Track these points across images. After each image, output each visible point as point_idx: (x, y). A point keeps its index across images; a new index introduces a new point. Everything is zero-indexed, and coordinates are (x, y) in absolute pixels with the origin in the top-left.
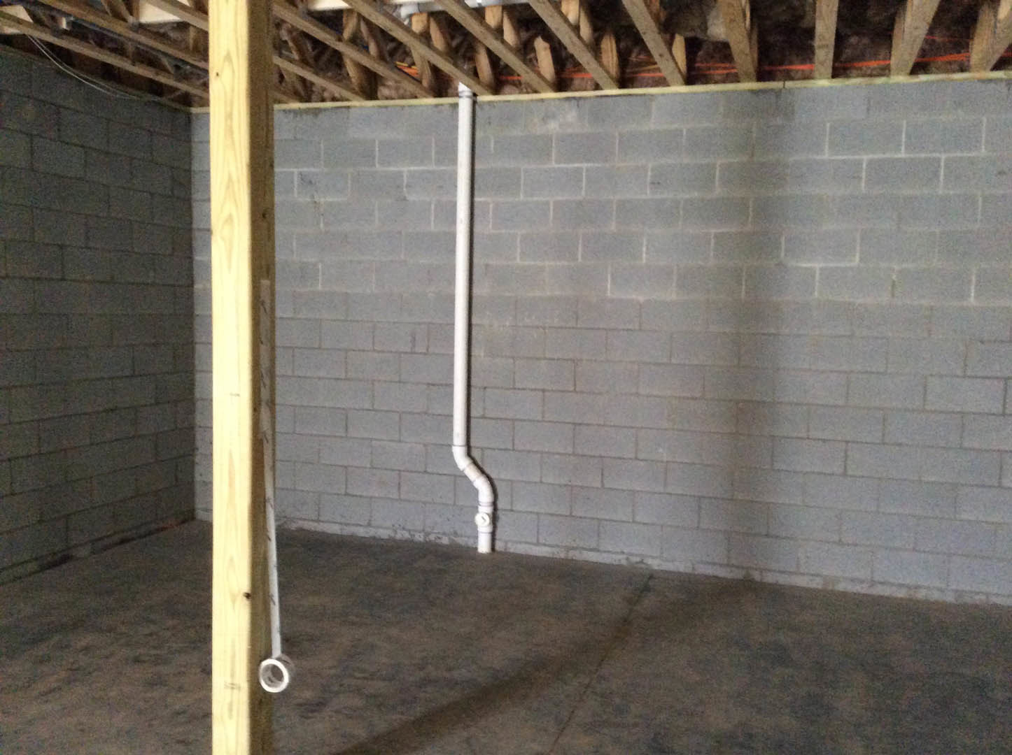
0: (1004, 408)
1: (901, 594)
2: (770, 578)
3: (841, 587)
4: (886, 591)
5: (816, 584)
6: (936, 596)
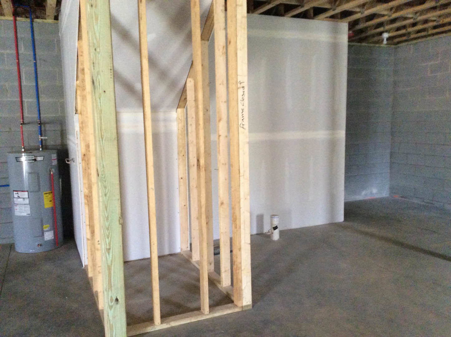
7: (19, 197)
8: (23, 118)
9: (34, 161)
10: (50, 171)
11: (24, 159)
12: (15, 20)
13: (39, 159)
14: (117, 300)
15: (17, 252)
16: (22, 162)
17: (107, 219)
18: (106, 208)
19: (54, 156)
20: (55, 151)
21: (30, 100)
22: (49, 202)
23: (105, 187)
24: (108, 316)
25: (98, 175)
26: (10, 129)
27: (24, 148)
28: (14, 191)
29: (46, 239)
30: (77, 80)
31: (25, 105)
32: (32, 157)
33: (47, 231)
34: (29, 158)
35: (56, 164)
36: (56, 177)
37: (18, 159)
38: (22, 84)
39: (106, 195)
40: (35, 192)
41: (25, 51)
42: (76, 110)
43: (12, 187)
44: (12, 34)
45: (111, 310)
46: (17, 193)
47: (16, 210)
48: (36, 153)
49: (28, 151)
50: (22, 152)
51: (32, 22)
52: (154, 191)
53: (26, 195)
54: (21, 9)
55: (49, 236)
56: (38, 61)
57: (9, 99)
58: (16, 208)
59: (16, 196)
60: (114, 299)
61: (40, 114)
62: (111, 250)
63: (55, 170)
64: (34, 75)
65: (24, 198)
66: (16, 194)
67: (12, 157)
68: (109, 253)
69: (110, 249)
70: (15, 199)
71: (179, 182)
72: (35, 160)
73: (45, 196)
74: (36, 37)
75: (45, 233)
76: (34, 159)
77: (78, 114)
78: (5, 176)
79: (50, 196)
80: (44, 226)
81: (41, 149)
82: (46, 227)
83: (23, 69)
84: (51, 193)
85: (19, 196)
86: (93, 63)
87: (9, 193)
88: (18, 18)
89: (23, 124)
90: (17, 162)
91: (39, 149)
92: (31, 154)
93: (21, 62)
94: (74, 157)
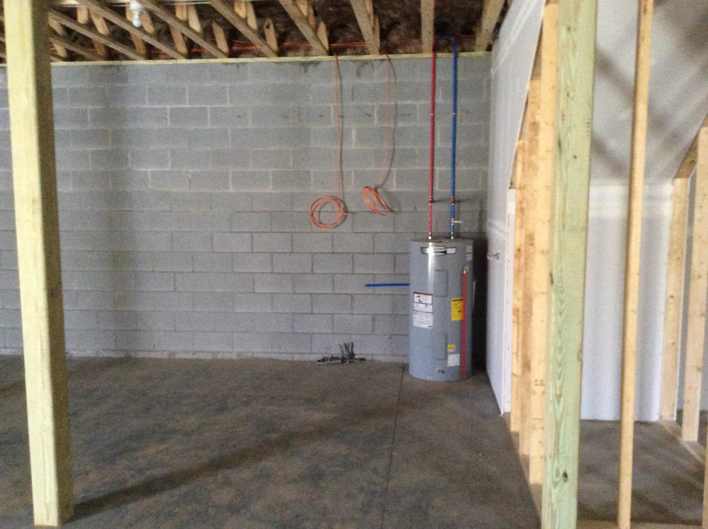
0: (252, 248)
1: (209, 357)
2: (141, 355)
3: (178, 356)
4: (202, 356)
5: (165, 356)
6: (228, 356)
7: (420, 302)
8: (432, 194)
9: (443, 254)
10: (463, 269)
11: (431, 250)
12: (435, 57)
13: (450, 251)
14: (565, 475)
15: (412, 376)
16: (427, 254)
17: (560, 349)
18: (560, 332)
19: (469, 249)
20: (471, 242)
21: (442, 168)
22: (457, 313)
23: (562, 302)
24: (550, 495)
25: (552, 282)
26: (415, 208)
27: (431, 235)
28: (415, 293)
29: (450, 364)
30: (520, 139)
31: (437, 176)
32: (441, 249)
33: (451, 353)
34: (438, 249)
35: (471, 259)
36: (469, 278)
37: (423, 250)
38: (436, 147)
39: (561, 314)
40: (442, 296)
41: (443, 100)
42: (512, 183)
43: (413, 288)
44: (428, 79)
45: (555, 487)
46: (419, 297)
47: (414, 320)
48: (447, 243)
49: (437, 239)
50: (428, 241)
51: (456, 57)
52: (636, 315)
53: (429, 299)
54: (444, 40)
55: (454, 360)
56: (459, 113)
57: (417, 168)
58: (415, 316)
59: (416, 300)
60: (562, 473)
61: (454, 188)
62: (563, 397)
63: (469, 269)
64: (451, 133)
65: (426, 304)
66: (417, 297)
67: (416, 246)
68: (559, 402)
69: (560, 396)
70: (415, 305)
71: (667, 302)
72: (445, 252)
73: (453, 303)
74: (460, 78)
75: (449, 355)
76: (443, 251)
77: (514, 188)
78: (405, 271)
79: (460, 304)
80: (449, 346)
81: (452, 238)
82: (451, 347)
83: (438, 127)
84: (461, 300)
85: (421, 300)
86: (563, 115)
87: (408, 295)
88: (439, 54)
89: (432, 202)
90: (423, 253)
91: (450, 238)
92: (440, 243)
93: (437, 116)
94: (499, 251)
